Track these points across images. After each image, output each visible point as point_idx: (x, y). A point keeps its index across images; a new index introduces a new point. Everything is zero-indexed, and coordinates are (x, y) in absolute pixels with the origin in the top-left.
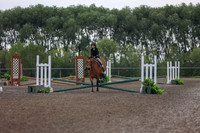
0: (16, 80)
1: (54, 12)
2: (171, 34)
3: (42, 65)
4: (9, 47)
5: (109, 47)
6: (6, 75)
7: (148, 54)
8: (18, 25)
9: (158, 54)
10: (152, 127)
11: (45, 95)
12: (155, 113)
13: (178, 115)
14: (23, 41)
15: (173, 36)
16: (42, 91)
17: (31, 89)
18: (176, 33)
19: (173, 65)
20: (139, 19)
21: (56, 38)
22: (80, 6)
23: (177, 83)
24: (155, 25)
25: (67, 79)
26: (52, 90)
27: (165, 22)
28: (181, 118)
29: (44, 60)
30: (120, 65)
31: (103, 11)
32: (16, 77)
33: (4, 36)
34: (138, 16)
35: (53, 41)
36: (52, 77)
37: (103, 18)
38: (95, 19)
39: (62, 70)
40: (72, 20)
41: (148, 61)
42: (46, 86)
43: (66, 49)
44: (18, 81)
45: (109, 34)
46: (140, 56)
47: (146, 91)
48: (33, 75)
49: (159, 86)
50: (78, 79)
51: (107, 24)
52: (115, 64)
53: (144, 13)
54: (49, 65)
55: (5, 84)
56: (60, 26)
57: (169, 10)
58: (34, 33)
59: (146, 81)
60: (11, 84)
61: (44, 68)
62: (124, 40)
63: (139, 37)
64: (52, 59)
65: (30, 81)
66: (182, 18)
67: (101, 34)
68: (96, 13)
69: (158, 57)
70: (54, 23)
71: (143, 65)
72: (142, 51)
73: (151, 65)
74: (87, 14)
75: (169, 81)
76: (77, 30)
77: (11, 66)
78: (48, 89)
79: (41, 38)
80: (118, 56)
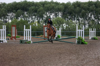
0: (14, 37)
1: (33, 4)
2: (91, 15)
3: (27, 30)
4: (10, 21)
5: (60, 21)
6: (9, 35)
7: (79, 25)
8: (14, 11)
9: (85, 25)
10: (82, 60)
11: (28, 44)
12: (83, 53)
13: (95, 55)
14: (17, 18)
15: (93, 16)
16: (27, 42)
17: (22, 42)
18: (94, 14)
19: (93, 30)
20: (75, 8)
21: (34, 17)
22: (46, 1)
23: (94, 39)
24: (83, 11)
25: (39, 37)
26: (32, 42)
27: (88, 9)
28: (97, 56)
29: (27, 27)
30: (65, 30)
31: (57, 4)
32: (14, 36)
33: (8, 16)
34: (74, 6)
35: (32, 18)
36: (32, 35)
37: (57, 7)
38: (53, 8)
39: (37, 32)
40: (42, 8)
41: (79, 28)
42: (29, 40)
43: (39, 22)
44: (15, 37)
45: (60, 15)
46: (76, 26)
47: (79, 43)
48: (22, 35)
49: (85, 40)
50: (45, 37)
51: (59, 10)
52: (63, 30)
53: (78, 4)
54: (30, 30)
55: (8, 39)
56: (36, 11)
57: (90, 3)
58: (23, 14)
59: (79, 38)
60: (11, 39)
61: (28, 31)
62: (68, 18)
63: (75, 17)
64: (32, 27)
65: (21, 38)
66: (97, 7)
67: (56, 15)
68: (53, 5)
69: (85, 26)
70: (33, 10)
71: (77, 30)
72: (77, 23)
73: (81, 30)
74: (49, 5)
75: (90, 38)
76: (44, 13)
77: (11, 31)
78: (30, 41)
79: (26, 17)
80: (65, 26)
